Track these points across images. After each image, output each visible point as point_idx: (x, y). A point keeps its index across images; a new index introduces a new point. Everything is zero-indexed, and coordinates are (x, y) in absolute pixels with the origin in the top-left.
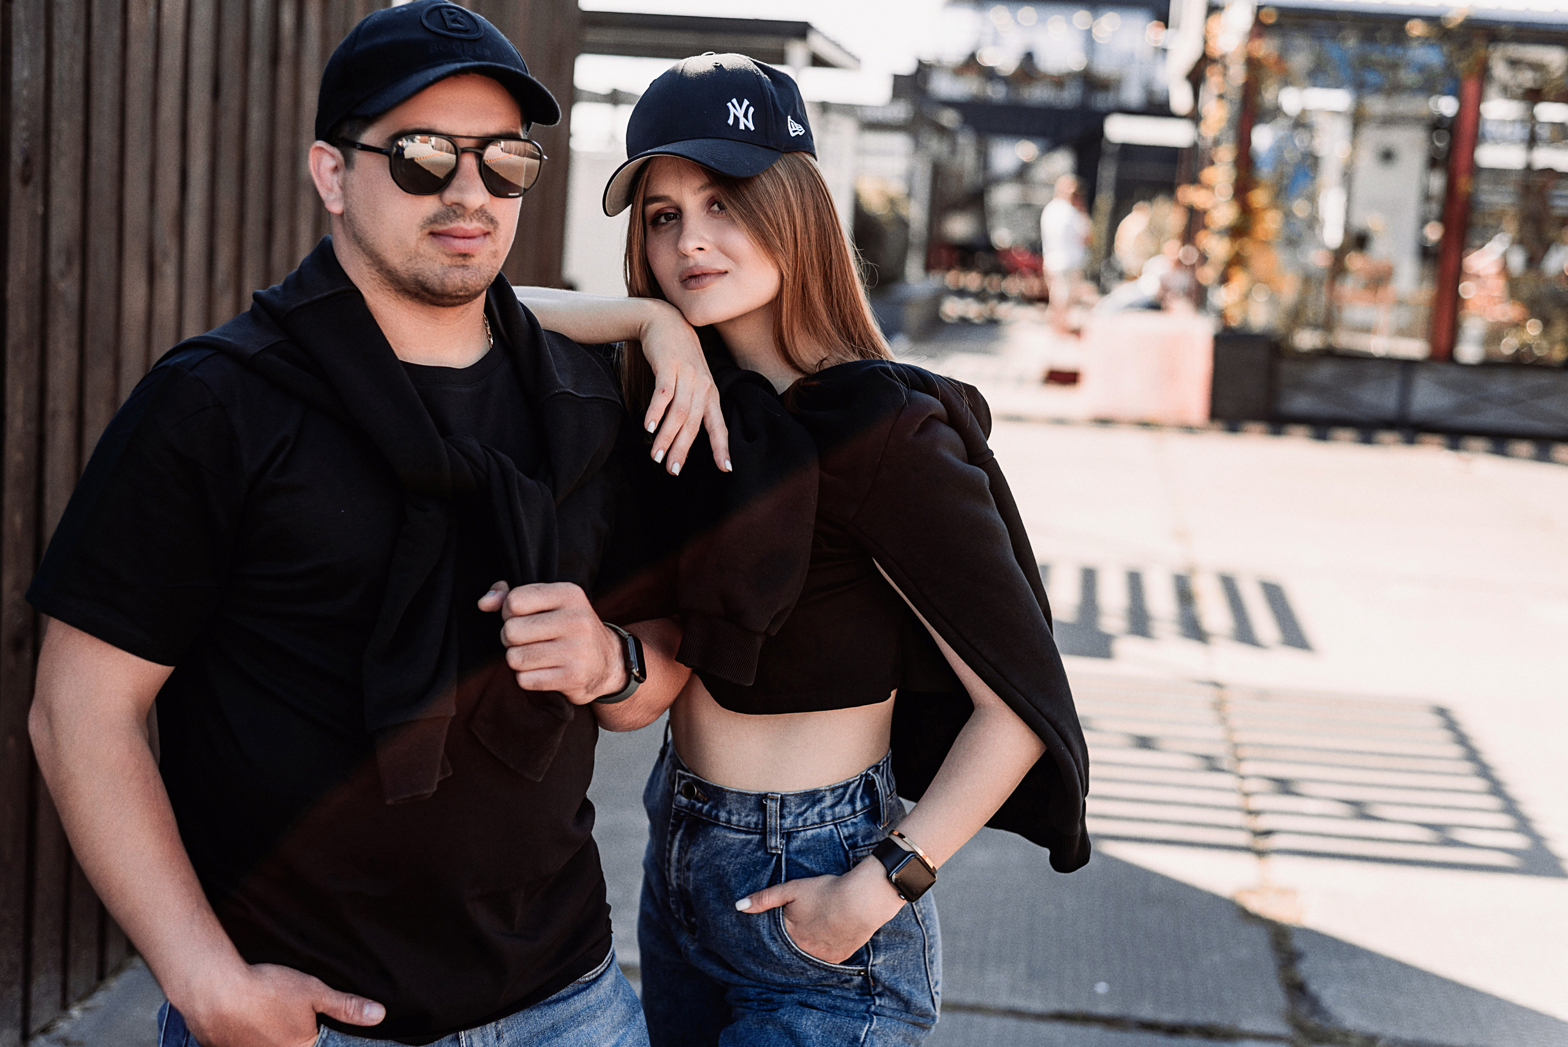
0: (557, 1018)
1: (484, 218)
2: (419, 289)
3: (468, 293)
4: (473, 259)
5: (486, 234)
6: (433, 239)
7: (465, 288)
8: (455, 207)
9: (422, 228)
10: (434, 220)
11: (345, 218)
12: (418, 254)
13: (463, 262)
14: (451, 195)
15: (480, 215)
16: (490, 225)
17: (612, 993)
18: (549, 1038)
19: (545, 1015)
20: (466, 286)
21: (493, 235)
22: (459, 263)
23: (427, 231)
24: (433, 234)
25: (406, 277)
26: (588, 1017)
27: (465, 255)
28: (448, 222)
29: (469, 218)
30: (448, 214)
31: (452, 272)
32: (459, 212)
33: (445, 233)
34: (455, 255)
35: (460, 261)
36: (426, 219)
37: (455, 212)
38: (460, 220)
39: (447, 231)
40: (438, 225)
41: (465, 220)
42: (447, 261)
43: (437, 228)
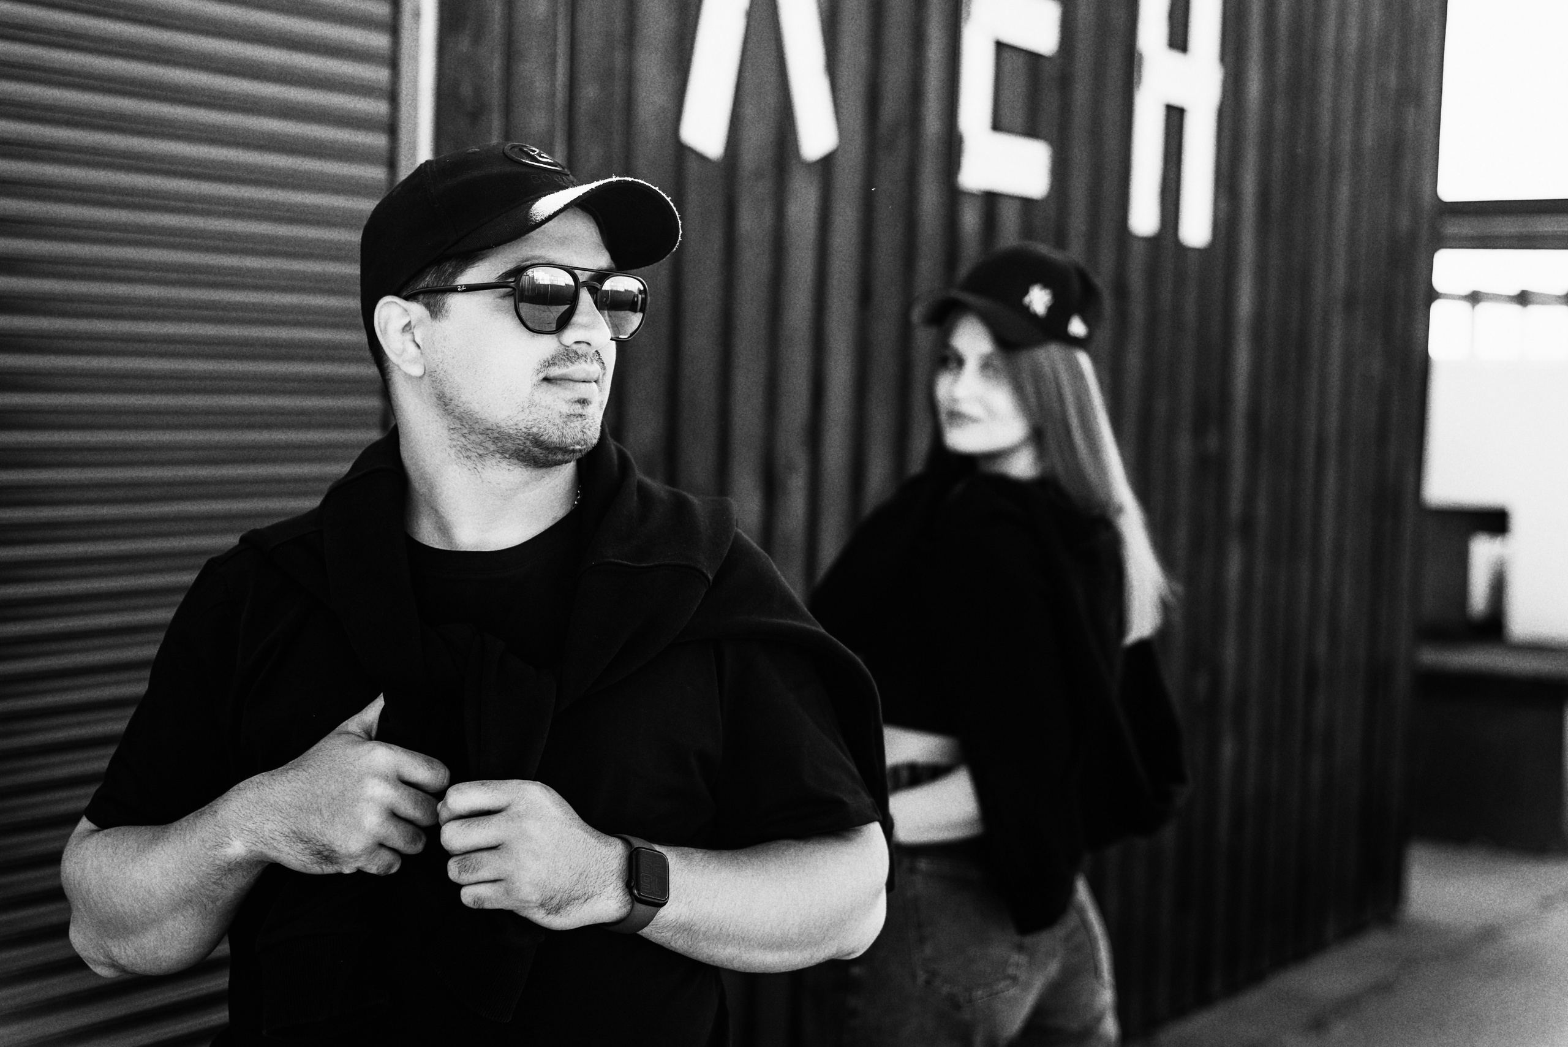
3: (585, 447)
4: (588, 406)
6: (550, 385)
7: (584, 440)
8: (575, 347)
9: (538, 372)
10: (551, 362)
12: (532, 404)
13: (580, 411)
14: (570, 336)
20: (585, 437)
22: (577, 413)
23: (542, 376)
24: (546, 379)
27: (584, 402)
28: (568, 363)
29: (589, 360)
30: (567, 354)
31: (572, 421)
32: (580, 352)
33: (563, 377)
34: (576, 402)
35: (578, 409)
36: (542, 361)
37: (576, 353)
38: (581, 361)
39: (565, 375)
40: (556, 368)
41: (586, 361)
42: (566, 409)
43: (555, 371)
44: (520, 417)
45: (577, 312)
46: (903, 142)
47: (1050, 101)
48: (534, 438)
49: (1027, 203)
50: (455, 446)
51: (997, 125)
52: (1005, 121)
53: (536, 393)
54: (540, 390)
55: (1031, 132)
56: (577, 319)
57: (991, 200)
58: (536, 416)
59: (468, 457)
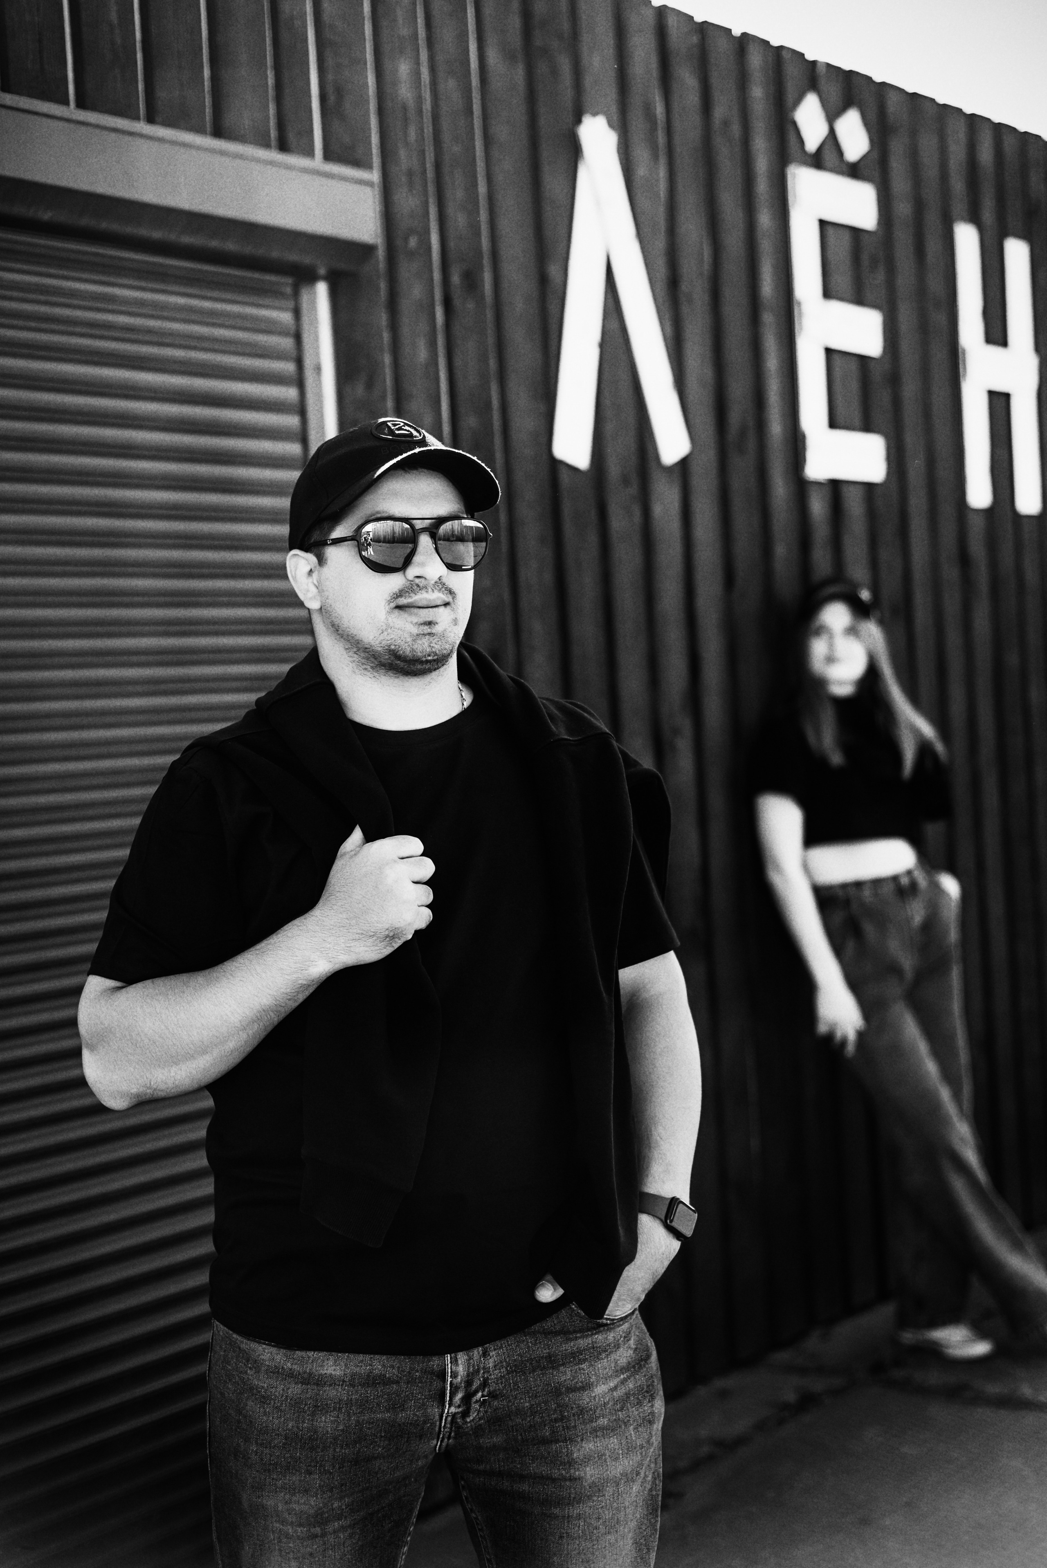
0: (554, 1349)
1: (444, 589)
2: (392, 658)
3: (436, 657)
4: (437, 626)
5: (446, 604)
6: (400, 611)
7: (433, 652)
8: (417, 581)
9: (390, 602)
10: (400, 594)
11: (323, 610)
12: (388, 626)
13: (429, 631)
14: (412, 572)
15: (440, 587)
16: (449, 596)
17: (622, 1339)
18: (544, 1367)
19: (540, 1343)
20: (434, 650)
21: (453, 605)
22: (426, 632)
23: (393, 605)
24: (399, 607)
25: (379, 649)
26: (591, 1357)
27: (430, 623)
28: (412, 595)
29: (430, 590)
30: (411, 588)
31: (421, 639)
32: (421, 585)
33: (410, 605)
34: (422, 624)
35: (426, 629)
36: (392, 594)
37: (418, 586)
38: (423, 592)
39: (412, 603)
40: (403, 599)
41: (427, 592)
42: (415, 630)
43: (403, 601)
44: (381, 638)
45: (416, 553)
46: (751, 444)
47: (882, 398)
48: (394, 653)
49: (869, 487)
50: (354, 661)
51: (833, 424)
52: (840, 419)
53: (390, 619)
54: (393, 616)
55: (867, 427)
56: (417, 559)
57: (835, 485)
58: (392, 636)
59: (366, 669)
